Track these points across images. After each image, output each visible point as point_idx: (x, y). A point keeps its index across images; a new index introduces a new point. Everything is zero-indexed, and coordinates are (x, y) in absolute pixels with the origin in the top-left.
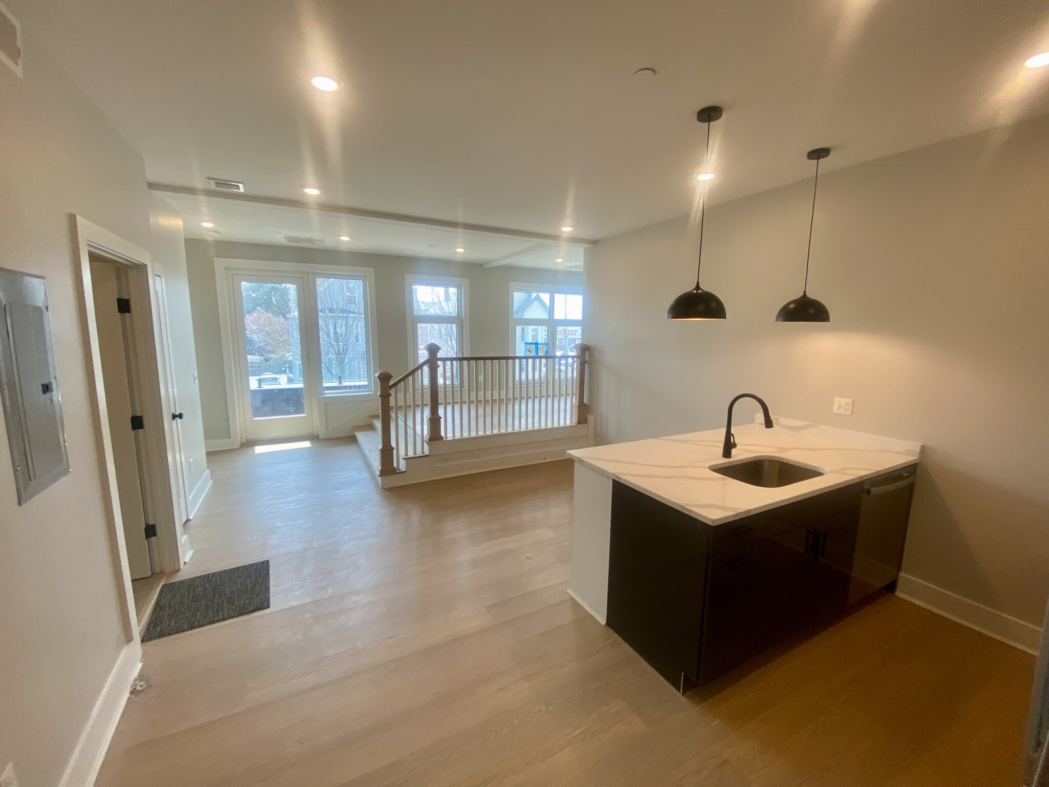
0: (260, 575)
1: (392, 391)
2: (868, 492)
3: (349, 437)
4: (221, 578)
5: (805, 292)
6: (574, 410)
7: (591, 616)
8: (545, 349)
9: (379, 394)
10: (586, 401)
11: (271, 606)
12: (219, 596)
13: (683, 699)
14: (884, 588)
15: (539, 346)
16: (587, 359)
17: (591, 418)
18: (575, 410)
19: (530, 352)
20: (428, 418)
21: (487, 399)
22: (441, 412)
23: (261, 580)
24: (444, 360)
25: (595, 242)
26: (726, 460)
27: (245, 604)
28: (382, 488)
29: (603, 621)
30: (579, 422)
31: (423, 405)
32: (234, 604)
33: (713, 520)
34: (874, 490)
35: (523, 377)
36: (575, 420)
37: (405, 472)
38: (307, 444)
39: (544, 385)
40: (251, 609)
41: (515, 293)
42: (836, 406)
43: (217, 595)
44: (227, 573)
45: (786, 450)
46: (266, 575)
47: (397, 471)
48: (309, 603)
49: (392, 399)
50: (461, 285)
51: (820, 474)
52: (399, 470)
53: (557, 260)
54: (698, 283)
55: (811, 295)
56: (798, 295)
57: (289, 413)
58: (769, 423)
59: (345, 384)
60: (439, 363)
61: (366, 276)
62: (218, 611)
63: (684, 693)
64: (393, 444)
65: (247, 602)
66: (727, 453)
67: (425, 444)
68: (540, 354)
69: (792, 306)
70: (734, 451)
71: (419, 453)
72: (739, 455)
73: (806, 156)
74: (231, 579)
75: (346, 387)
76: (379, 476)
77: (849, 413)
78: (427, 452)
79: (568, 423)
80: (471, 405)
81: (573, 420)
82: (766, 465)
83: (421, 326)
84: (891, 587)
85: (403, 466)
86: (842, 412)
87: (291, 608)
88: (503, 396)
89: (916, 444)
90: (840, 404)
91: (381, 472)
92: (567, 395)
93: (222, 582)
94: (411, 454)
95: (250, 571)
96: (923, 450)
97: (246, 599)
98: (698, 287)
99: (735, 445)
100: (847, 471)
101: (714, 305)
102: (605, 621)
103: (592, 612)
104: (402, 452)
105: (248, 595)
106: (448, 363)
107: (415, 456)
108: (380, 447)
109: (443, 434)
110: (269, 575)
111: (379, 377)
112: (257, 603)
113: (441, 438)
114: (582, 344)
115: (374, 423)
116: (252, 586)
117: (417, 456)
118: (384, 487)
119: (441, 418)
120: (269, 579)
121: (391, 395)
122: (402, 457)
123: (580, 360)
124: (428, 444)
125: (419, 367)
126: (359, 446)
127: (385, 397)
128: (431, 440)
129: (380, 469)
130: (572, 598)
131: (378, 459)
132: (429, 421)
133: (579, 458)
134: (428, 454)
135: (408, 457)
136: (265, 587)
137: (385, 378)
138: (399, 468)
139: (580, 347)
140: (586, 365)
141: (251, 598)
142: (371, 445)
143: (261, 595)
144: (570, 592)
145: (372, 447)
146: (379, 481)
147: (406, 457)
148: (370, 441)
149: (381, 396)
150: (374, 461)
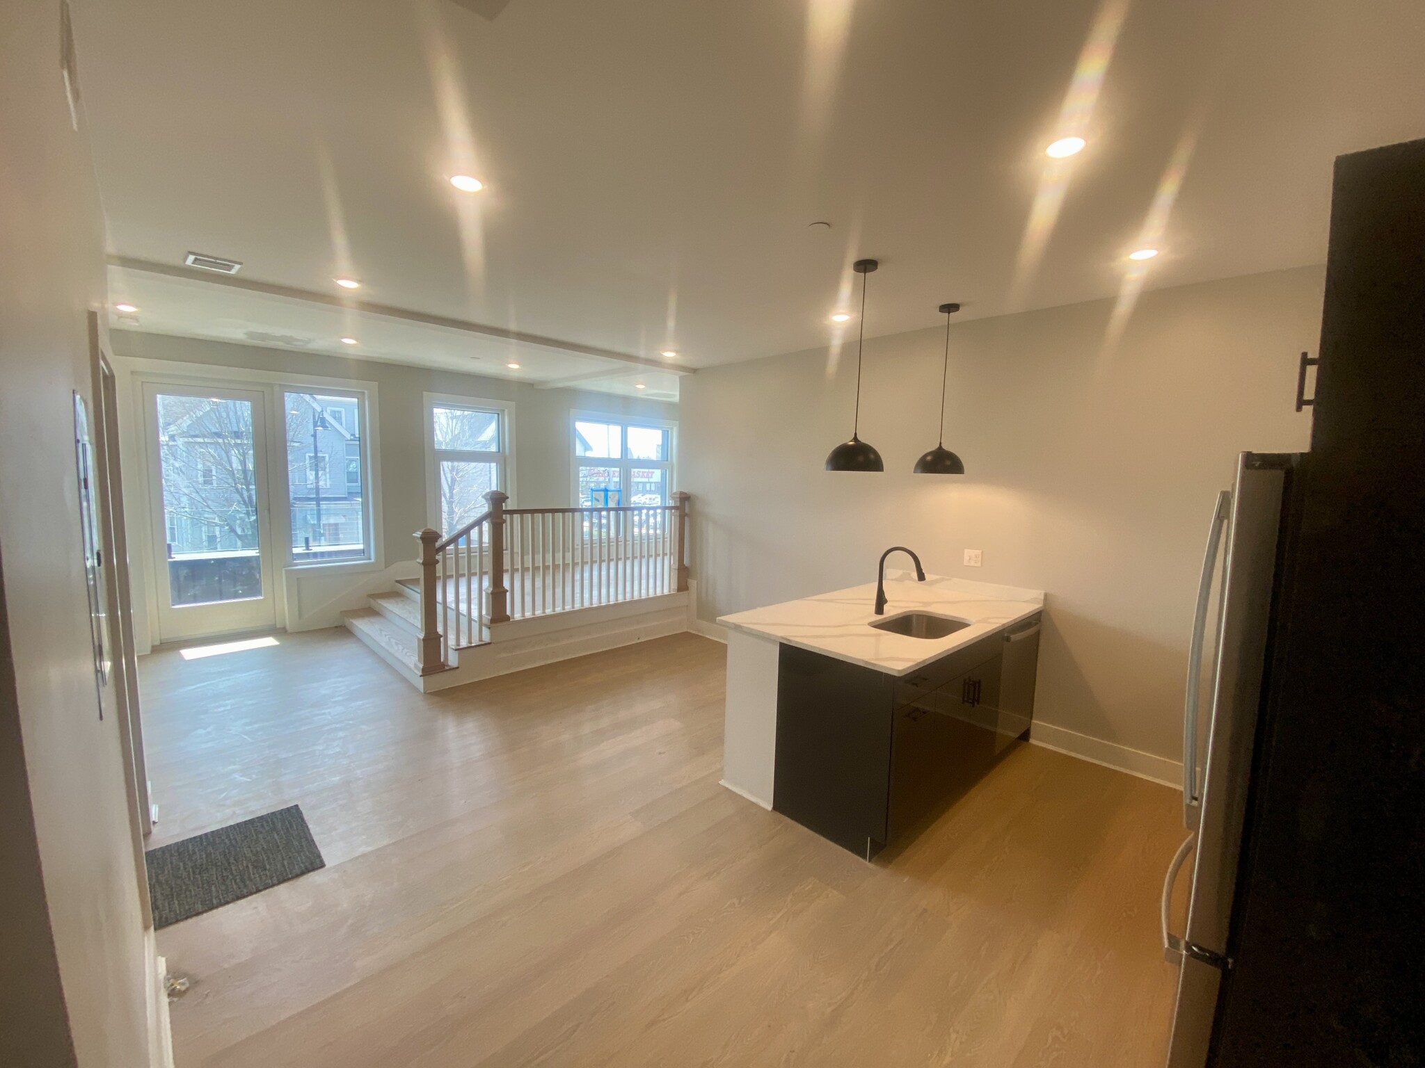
0: (291, 826)
1: (439, 557)
2: (1008, 639)
3: (336, 627)
4: (228, 837)
5: (941, 443)
6: (672, 574)
7: (753, 804)
8: (617, 498)
9: (421, 561)
10: (686, 562)
11: (326, 863)
12: (235, 860)
13: (871, 866)
14: (1019, 738)
15: (610, 493)
16: (687, 511)
17: (693, 583)
18: (675, 575)
19: (598, 501)
20: (490, 592)
21: (547, 564)
22: (506, 584)
23: (297, 834)
24: (512, 512)
25: (695, 371)
26: (880, 617)
27: (284, 866)
28: (425, 693)
29: (770, 807)
30: (679, 590)
31: (482, 574)
32: (265, 869)
33: (899, 671)
34: (1013, 637)
35: (604, 535)
36: (674, 586)
37: (457, 668)
38: (270, 641)
40: (297, 871)
41: (578, 423)
42: (966, 558)
43: (232, 860)
44: (235, 829)
45: (929, 604)
46: (302, 825)
47: (447, 668)
48: (389, 845)
50: (504, 410)
51: (967, 625)
52: (448, 666)
53: (638, 386)
54: (856, 434)
55: (945, 447)
56: (935, 447)
57: (236, 596)
58: (921, 577)
59: (315, 549)
60: (507, 517)
61: (364, 393)
62: (243, 880)
63: (870, 861)
64: (440, 630)
65: (286, 863)
66: (879, 610)
67: (484, 628)
68: (612, 504)
69: (929, 458)
70: (886, 607)
71: (475, 642)
72: (891, 611)
73: (938, 309)
74: (246, 837)
75: (315, 555)
76: (421, 676)
77: (979, 564)
78: (486, 639)
79: (666, 592)
81: (672, 587)
82: (914, 620)
83: (446, 465)
84: (1025, 736)
85: (453, 659)
86: (973, 564)
87: (364, 856)
88: (569, 560)
89: (1039, 592)
90: (970, 556)
91: (423, 670)
92: (664, 554)
93: (233, 842)
94: (463, 643)
95: (273, 823)
96: (1046, 595)
98: (855, 439)
99: (886, 601)
100: (990, 620)
101: (872, 456)
102: (772, 806)
103: (753, 799)
104: (452, 641)
105: (283, 854)
106: (517, 517)
107: (470, 645)
108: (422, 636)
109: (508, 613)
110: (305, 823)
111: (421, 538)
112: (302, 863)
113: (508, 618)
114: (681, 493)
115: (380, 604)
116: (284, 842)
117: (473, 645)
118: (429, 691)
119: (507, 591)
120: (308, 830)
121: (437, 562)
122: (453, 647)
123: (678, 512)
124: (489, 628)
125: (478, 523)
126: (359, 640)
127: (430, 565)
128: (493, 621)
129: (421, 666)
130: (727, 789)
131: (408, 654)
132: (491, 596)
133: (735, 624)
134: (490, 641)
135: (461, 647)
136: (307, 840)
137: (430, 538)
138: (449, 664)
139: (678, 496)
140: (686, 519)
141: (290, 857)
142: (386, 635)
143: (304, 851)
144: (722, 782)
145: (389, 638)
146: (420, 683)
147: (458, 647)
148: (381, 630)
149: (424, 564)
150: (400, 658)
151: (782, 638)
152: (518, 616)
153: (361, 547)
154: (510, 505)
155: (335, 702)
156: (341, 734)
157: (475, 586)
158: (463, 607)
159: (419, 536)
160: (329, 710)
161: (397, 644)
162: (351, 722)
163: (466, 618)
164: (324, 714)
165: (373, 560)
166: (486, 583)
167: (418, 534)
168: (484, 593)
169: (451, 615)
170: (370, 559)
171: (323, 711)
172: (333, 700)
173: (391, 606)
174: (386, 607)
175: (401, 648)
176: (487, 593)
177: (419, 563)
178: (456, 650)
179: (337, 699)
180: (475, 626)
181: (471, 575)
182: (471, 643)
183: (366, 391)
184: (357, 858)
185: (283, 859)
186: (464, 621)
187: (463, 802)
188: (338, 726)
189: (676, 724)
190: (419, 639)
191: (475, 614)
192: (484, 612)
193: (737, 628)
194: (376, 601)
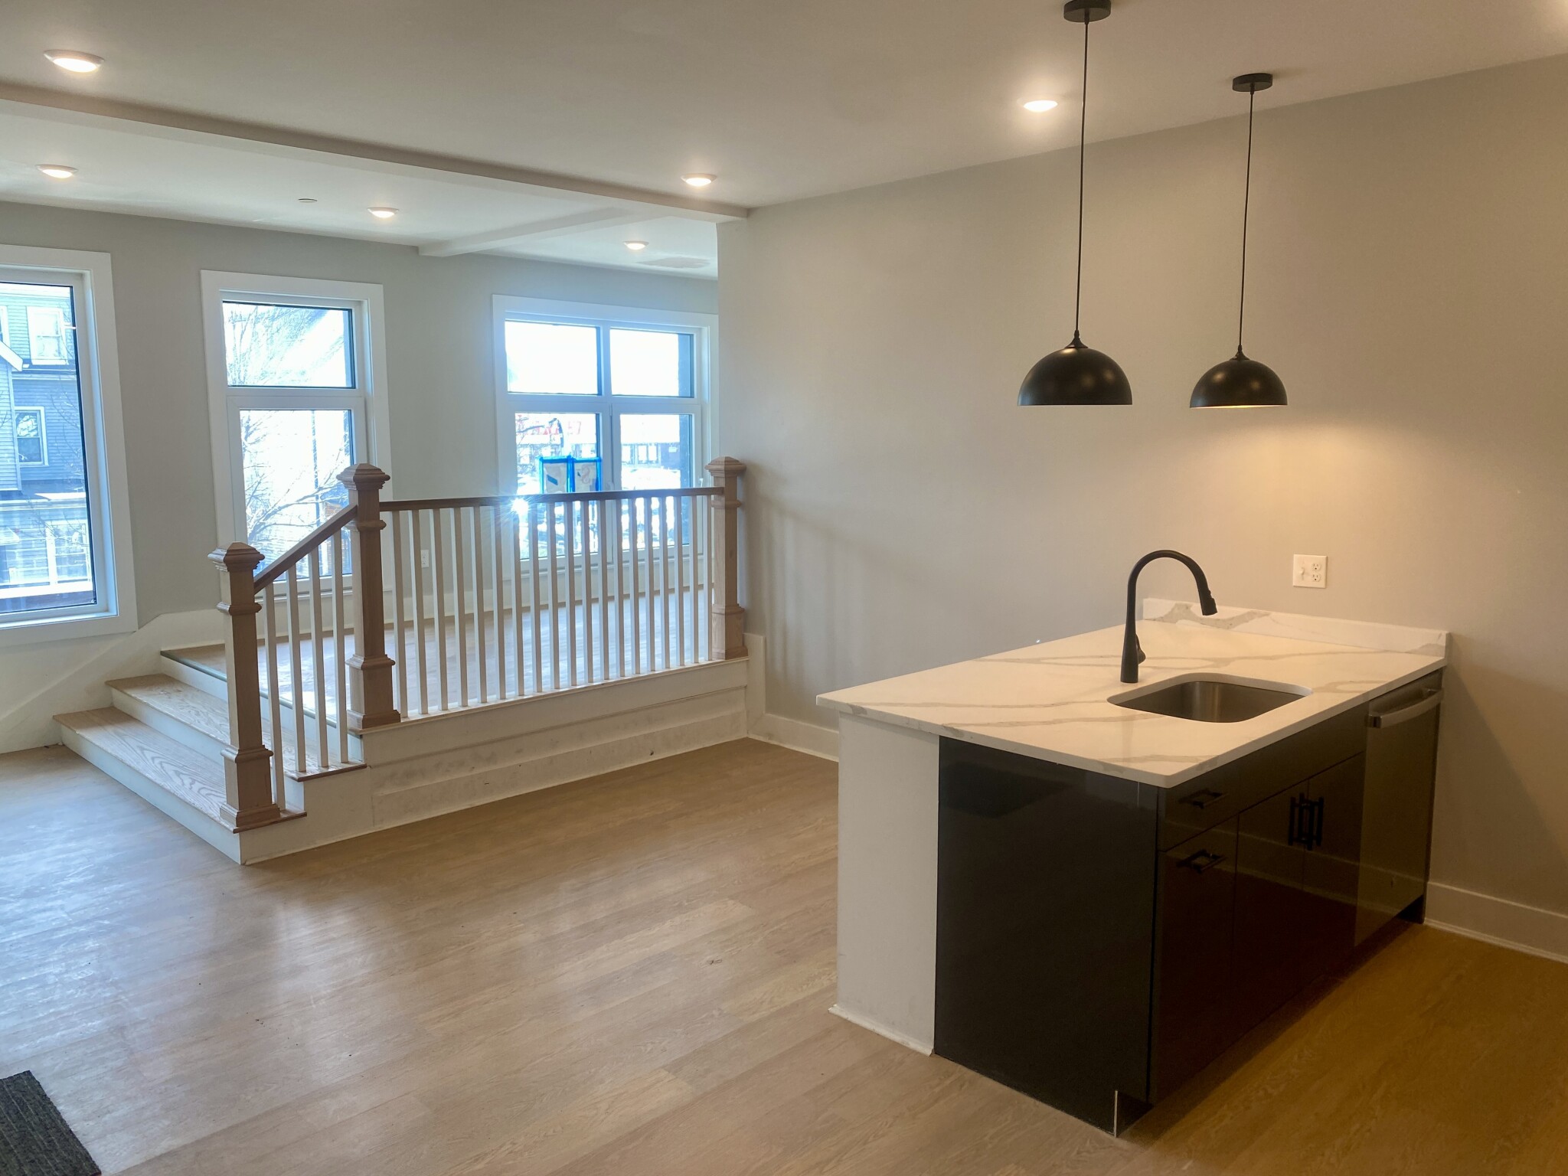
2: (1376, 722)
3: (47, 747)
5: (1240, 348)
6: (714, 624)
7: (895, 1045)
8: (593, 475)
9: (227, 608)
10: (742, 599)
14: (1402, 915)
15: (577, 466)
16: (740, 496)
17: (756, 642)
18: (719, 625)
19: (555, 482)
20: (359, 665)
23: (36, 1119)
24: (395, 507)
25: (748, 212)
26: (1130, 687)
28: (243, 864)
29: (928, 1049)
30: (730, 654)
31: (343, 633)
34: (1387, 719)
36: (719, 647)
37: (304, 815)
39: (596, 571)
41: (508, 325)
42: (1297, 571)
45: (1227, 661)
46: (44, 1107)
47: (283, 816)
49: (261, 617)
50: (360, 303)
51: (1296, 697)
52: (285, 811)
53: (631, 246)
54: (1077, 333)
55: (1251, 354)
56: (1228, 355)
58: (1209, 607)
61: (81, 276)
63: (1117, 1136)
64: (268, 743)
66: (1129, 673)
68: (583, 487)
69: (1219, 377)
70: (1143, 669)
71: (335, 764)
72: (1151, 675)
73: (1231, 84)
76: (235, 832)
77: (1322, 584)
78: (356, 756)
79: (703, 660)
80: (407, 634)
81: (715, 651)
82: (1197, 693)
83: (250, 418)
84: (1415, 912)
85: (294, 799)
86: (1309, 582)
89: (1438, 632)
90: (1304, 567)
91: (239, 820)
94: (313, 767)
96: (1450, 638)
98: (1076, 343)
99: (1143, 657)
100: (1340, 687)
101: (1109, 376)
102: (932, 1047)
103: (896, 1037)
104: (290, 766)
105: (19, 1155)
106: (405, 516)
107: (325, 770)
108: (233, 755)
109: (396, 706)
110: (51, 1103)
111: (225, 561)
112: (57, 1170)
113: (395, 717)
114: (729, 461)
115: (135, 698)
116: (16, 1136)
117: (330, 770)
118: (247, 863)
119: (393, 663)
120: (58, 1114)
121: (259, 607)
122: (294, 775)
123: (723, 499)
124: (361, 737)
125: (330, 530)
126: (96, 769)
127: (243, 614)
128: (367, 723)
129: (234, 812)
130: (846, 1022)
131: (204, 792)
132: (361, 673)
133: (852, 706)
134: (363, 763)
135: (309, 774)
136: (59, 1130)
137: (242, 560)
138: (287, 807)
139: (722, 467)
140: (739, 511)
141: (33, 1161)
142: (153, 759)
143: (56, 1150)
144: (836, 1009)
145: (161, 763)
146: (232, 846)
147: (303, 775)
148: (142, 749)
149: (232, 612)
150: (189, 798)
151: (945, 728)
152: (414, 713)
153: (88, 586)
155: (69, 887)
156: (91, 944)
157: (330, 657)
158: (309, 701)
159: (222, 558)
160: (59, 902)
161: (178, 774)
162: (106, 922)
163: (317, 721)
164: (51, 909)
165: (114, 612)
166: (352, 648)
167: (219, 554)
168: (347, 667)
169: (288, 718)
170: (107, 610)
171: (49, 904)
172: (63, 883)
173: (155, 702)
174: (147, 705)
175: (187, 781)
176: (352, 668)
177: (223, 611)
178: (300, 780)
179: (72, 881)
180: (333, 735)
181: (321, 635)
182: (327, 767)
183: (88, 272)
184: (160, 1157)
185: (21, 1165)
186: (311, 727)
187: (345, 1055)
188: (82, 929)
189: (738, 911)
190: (227, 759)
191: (332, 710)
192: (349, 707)
193: (858, 713)
194: (125, 693)
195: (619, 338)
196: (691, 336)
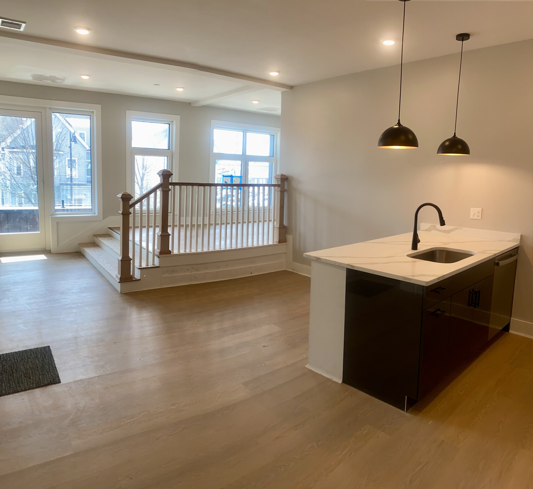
0: (45, 357)
1: (131, 210)
3: (76, 252)
4: (14, 358)
6: (275, 231)
7: (328, 379)
8: (239, 181)
10: (285, 223)
11: (61, 381)
12: (16, 371)
15: (234, 178)
17: (290, 237)
18: (277, 232)
20: (160, 235)
21: (193, 224)
22: (170, 231)
23: (47, 361)
24: (174, 184)
25: (291, 87)
28: (121, 293)
29: (339, 381)
30: (280, 242)
32: (30, 379)
36: (277, 239)
37: (140, 280)
38: (43, 257)
40: (47, 382)
41: (215, 130)
43: (14, 371)
44: (17, 354)
46: (51, 358)
47: (134, 279)
48: (95, 377)
49: (131, 216)
50: (173, 122)
52: (134, 278)
53: (254, 102)
57: (26, 230)
58: (443, 223)
60: (170, 187)
61: (93, 112)
62: (19, 383)
64: (131, 256)
65: (41, 378)
67: (156, 257)
71: (150, 265)
72: (423, 247)
74: (22, 359)
75: (67, 210)
76: (119, 282)
78: (157, 263)
79: (271, 243)
81: (275, 240)
85: (137, 275)
87: (81, 380)
88: (207, 222)
91: (120, 279)
92: (269, 220)
93: (16, 361)
94: (144, 265)
95: (36, 354)
97: (40, 375)
102: (342, 381)
103: (328, 376)
104: (137, 264)
105: (40, 372)
106: (177, 187)
107: (147, 267)
108: (120, 258)
109: (170, 249)
110: (53, 357)
111: (121, 197)
112: (49, 378)
113: (170, 252)
114: (282, 175)
115: (99, 240)
116: (41, 365)
117: (149, 267)
118: (122, 293)
119: (170, 235)
120: (54, 361)
121: (131, 213)
122: (138, 267)
123: (280, 188)
124: (159, 257)
125: (154, 190)
126: (88, 260)
127: (126, 215)
128: (161, 253)
129: (119, 276)
130: (311, 371)
131: (113, 269)
132: (160, 237)
133: (315, 257)
134: (159, 266)
135: (142, 267)
136: (53, 366)
137: (126, 198)
138: (135, 277)
139: (280, 177)
140: (285, 192)
141: (43, 374)
142: (101, 258)
143: (50, 372)
144: (307, 366)
145: (103, 260)
146: (118, 286)
147: (140, 267)
148: (99, 255)
149: (122, 214)
150: (109, 271)
151: (348, 265)
152: (176, 252)
153: (90, 207)
154: (174, 179)
155: (73, 293)
156: (74, 311)
157: (151, 233)
158: (144, 244)
159: (120, 196)
160: (69, 297)
161: (107, 263)
162: (80, 305)
163: (146, 251)
164: (66, 298)
165: (96, 214)
166: (158, 230)
167: (120, 195)
168: (156, 236)
169: (137, 249)
170: (95, 214)
171: (66, 297)
172: (71, 291)
173: (105, 242)
174: (102, 242)
175: (109, 265)
176: (158, 235)
177: (120, 213)
178: (139, 269)
179: (74, 291)
180: (151, 256)
181: (149, 227)
182: (148, 266)
183: (95, 111)
184: (78, 381)
186: (144, 253)
188: (73, 306)
190: (119, 260)
191: (151, 249)
192: (156, 248)
193: (318, 260)
194: (97, 238)
195: (250, 136)
196: (274, 135)
